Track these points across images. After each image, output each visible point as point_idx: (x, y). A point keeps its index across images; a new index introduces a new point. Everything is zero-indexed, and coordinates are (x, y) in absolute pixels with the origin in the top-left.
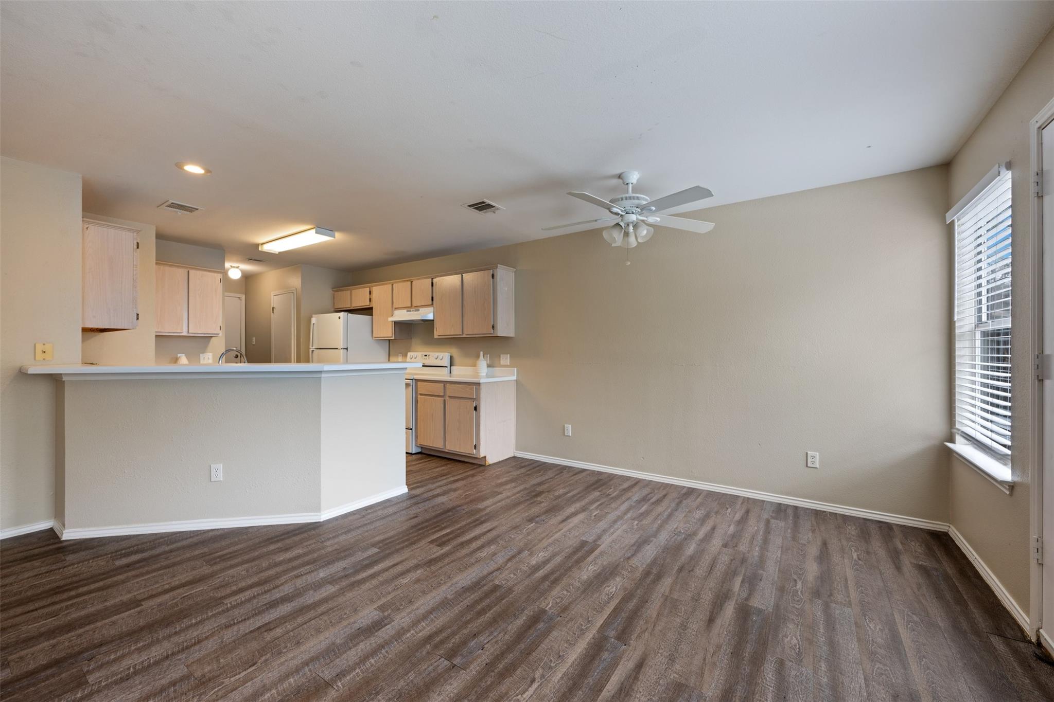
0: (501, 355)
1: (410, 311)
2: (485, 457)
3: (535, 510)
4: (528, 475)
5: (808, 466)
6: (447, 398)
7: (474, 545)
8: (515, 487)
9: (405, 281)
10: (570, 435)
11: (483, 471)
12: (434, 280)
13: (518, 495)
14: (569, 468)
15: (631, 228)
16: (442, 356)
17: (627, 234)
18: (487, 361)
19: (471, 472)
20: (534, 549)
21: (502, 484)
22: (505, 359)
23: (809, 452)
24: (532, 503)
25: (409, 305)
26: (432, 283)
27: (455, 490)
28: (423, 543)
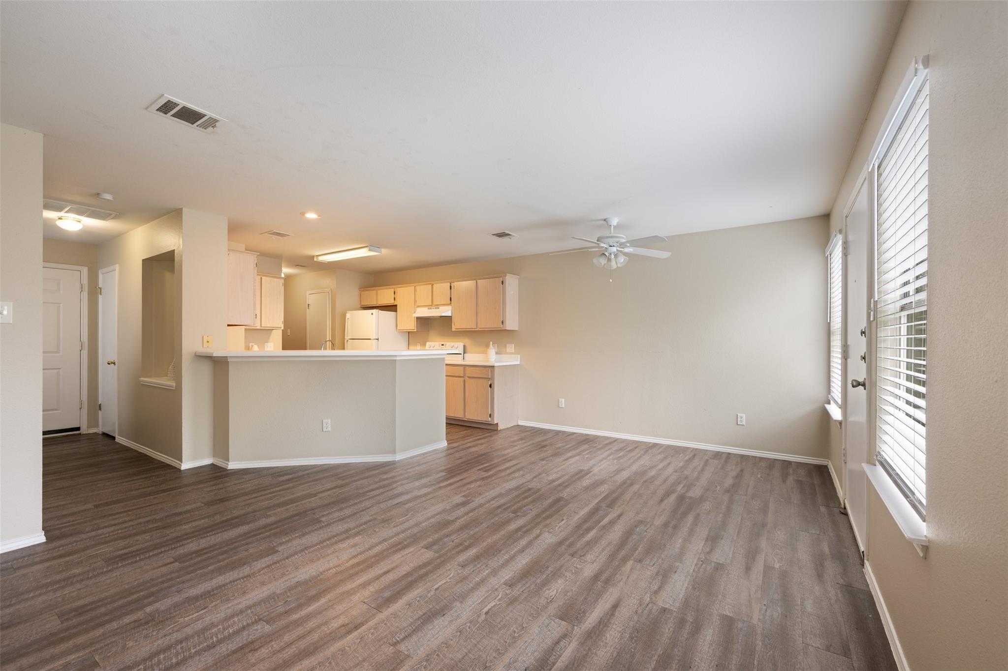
0: (507, 345)
1: (431, 309)
2: (497, 424)
3: (543, 455)
4: (533, 436)
5: (739, 423)
6: (467, 379)
7: (508, 471)
8: (525, 443)
9: (426, 284)
10: (564, 406)
11: (497, 434)
12: (452, 284)
13: (529, 447)
14: (564, 432)
15: (613, 256)
16: (457, 346)
17: (609, 260)
18: (495, 349)
19: (489, 434)
20: (549, 473)
21: (514, 441)
22: (511, 348)
23: (738, 414)
24: (540, 451)
25: (431, 304)
26: (451, 287)
27: (482, 444)
28: (473, 470)
